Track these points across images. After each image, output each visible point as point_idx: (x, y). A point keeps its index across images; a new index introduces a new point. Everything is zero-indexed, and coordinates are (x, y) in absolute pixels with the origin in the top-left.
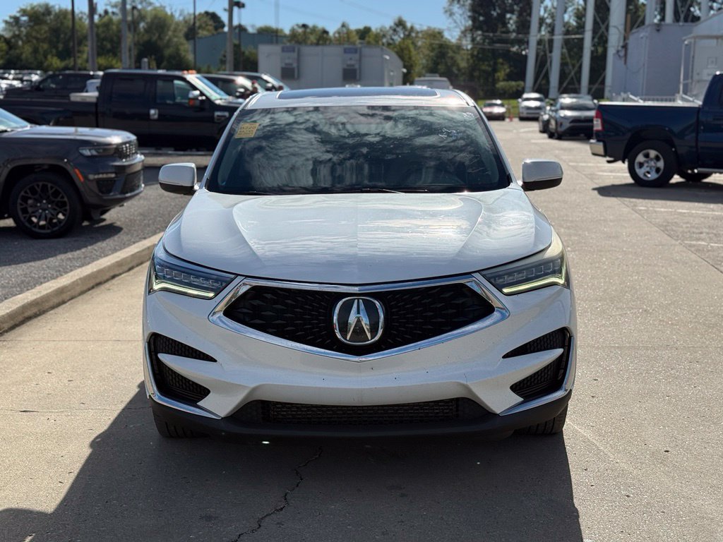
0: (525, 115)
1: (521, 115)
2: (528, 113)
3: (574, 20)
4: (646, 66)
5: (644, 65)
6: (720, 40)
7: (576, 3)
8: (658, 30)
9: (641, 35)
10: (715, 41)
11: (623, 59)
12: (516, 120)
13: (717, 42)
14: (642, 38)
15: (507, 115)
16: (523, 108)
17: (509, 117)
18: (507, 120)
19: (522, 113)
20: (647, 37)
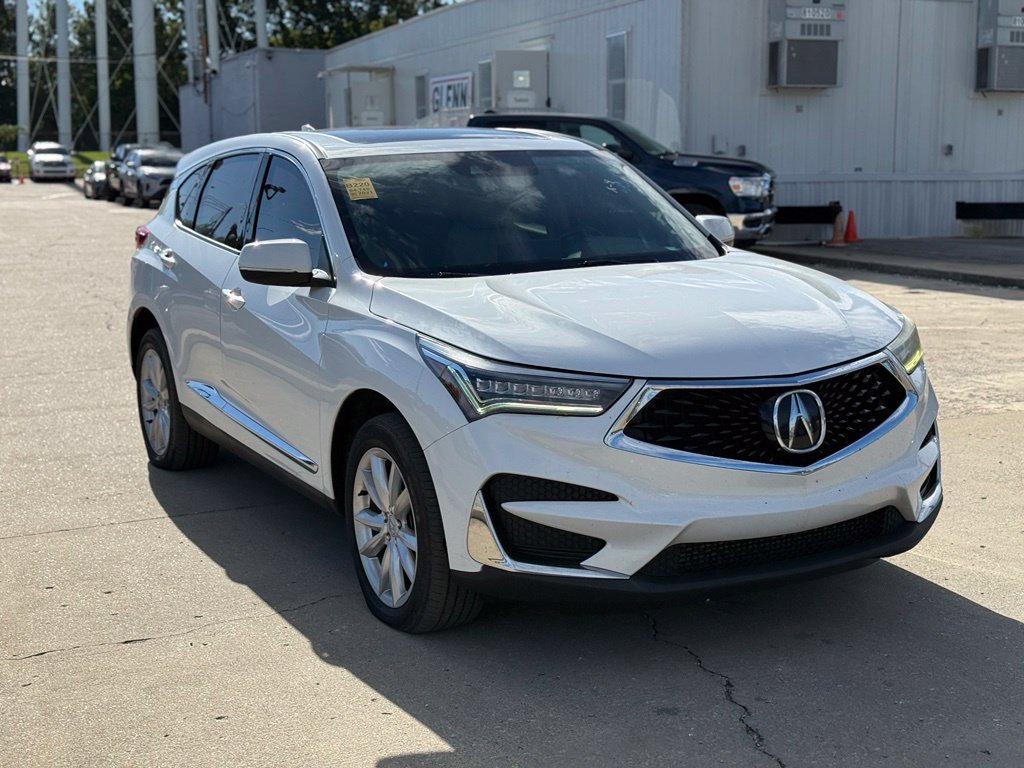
0: (42, 174)
1: (36, 174)
2: (46, 172)
3: (75, 38)
4: (258, 105)
5: (254, 104)
6: (373, 74)
7: (75, 14)
8: (270, 58)
9: (248, 64)
10: (367, 74)
11: (203, 96)
12: (28, 181)
13: (371, 77)
14: (248, 67)
15: (13, 175)
16: (37, 163)
17: (18, 178)
18: (16, 182)
19: (38, 172)
20: (255, 67)
